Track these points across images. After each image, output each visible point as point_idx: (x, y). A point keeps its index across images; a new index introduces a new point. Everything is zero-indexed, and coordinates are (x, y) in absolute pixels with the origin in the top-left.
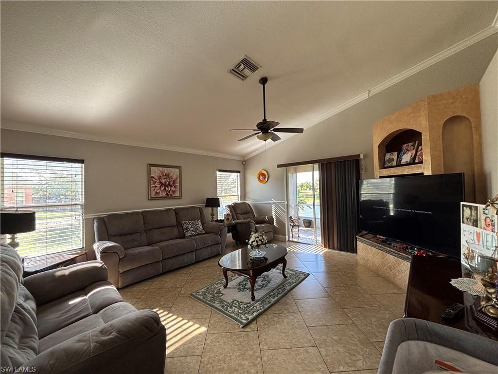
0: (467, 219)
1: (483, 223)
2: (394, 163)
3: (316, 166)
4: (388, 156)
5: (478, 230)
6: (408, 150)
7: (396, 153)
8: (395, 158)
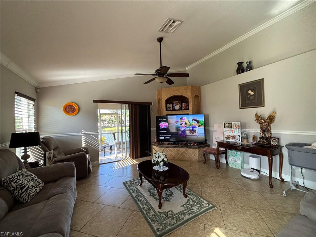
0: (227, 127)
1: (235, 127)
2: (171, 109)
3: (127, 106)
4: (168, 105)
5: (232, 129)
6: (177, 104)
7: (171, 105)
8: (171, 107)
